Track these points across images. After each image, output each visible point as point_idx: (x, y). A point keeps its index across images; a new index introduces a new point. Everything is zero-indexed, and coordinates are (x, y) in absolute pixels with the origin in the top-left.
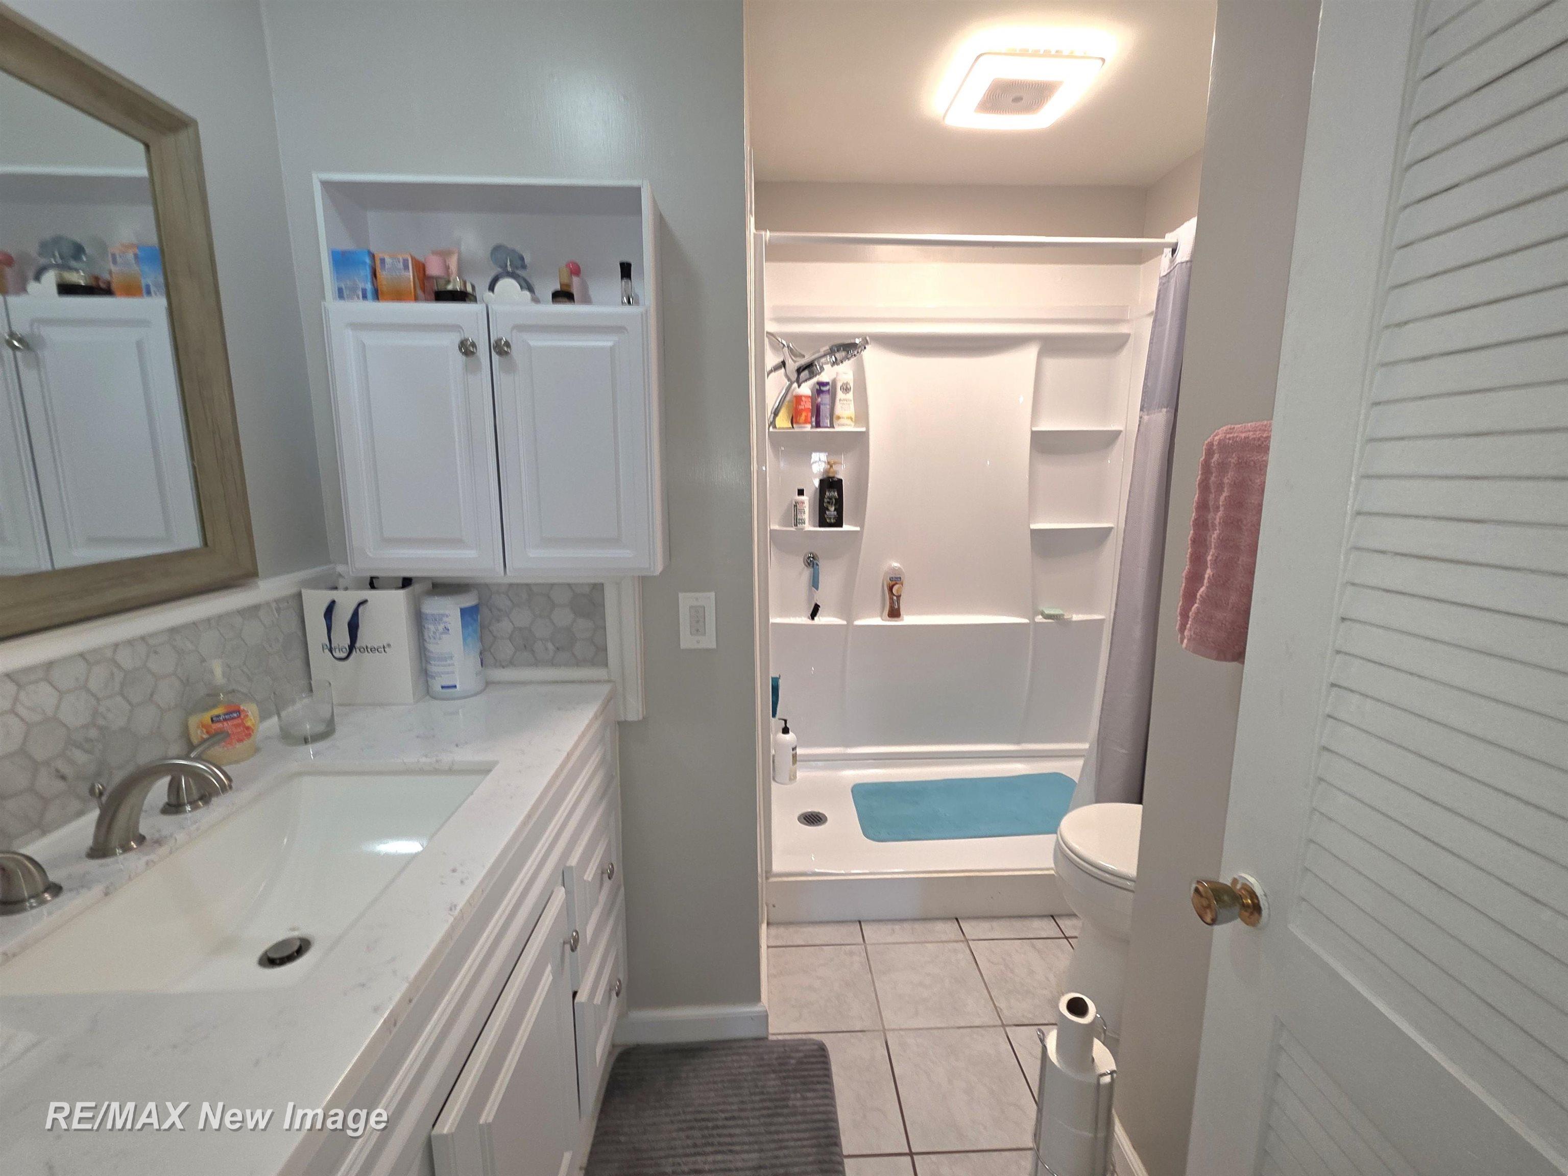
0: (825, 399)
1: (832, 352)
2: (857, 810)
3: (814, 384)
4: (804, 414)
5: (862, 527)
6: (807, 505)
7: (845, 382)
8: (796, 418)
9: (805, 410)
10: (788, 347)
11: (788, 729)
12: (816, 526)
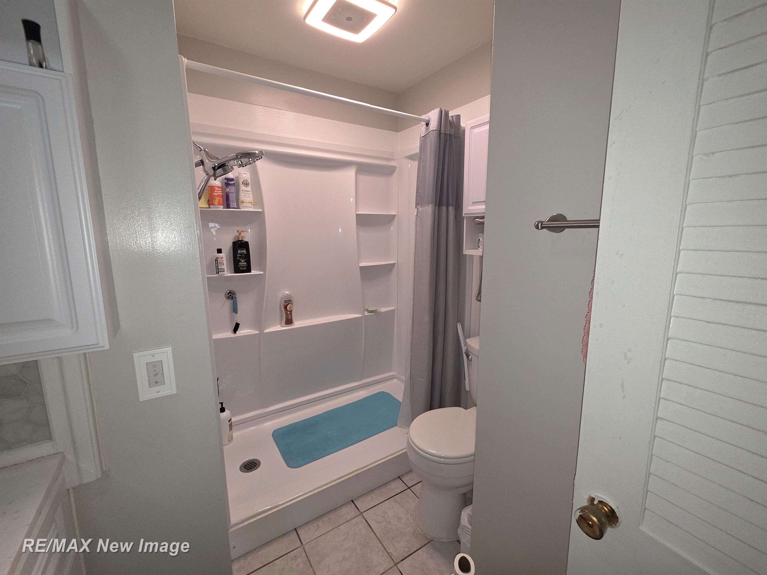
0: (231, 189)
1: (236, 158)
2: (279, 449)
3: (223, 179)
4: (218, 198)
5: (265, 271)
6: (224, 259)
7: (245, 179)
8: (212, 201)
9: (218, 196)
10: (205, 150)
11: (224, 408)
12: (232, 273)
